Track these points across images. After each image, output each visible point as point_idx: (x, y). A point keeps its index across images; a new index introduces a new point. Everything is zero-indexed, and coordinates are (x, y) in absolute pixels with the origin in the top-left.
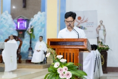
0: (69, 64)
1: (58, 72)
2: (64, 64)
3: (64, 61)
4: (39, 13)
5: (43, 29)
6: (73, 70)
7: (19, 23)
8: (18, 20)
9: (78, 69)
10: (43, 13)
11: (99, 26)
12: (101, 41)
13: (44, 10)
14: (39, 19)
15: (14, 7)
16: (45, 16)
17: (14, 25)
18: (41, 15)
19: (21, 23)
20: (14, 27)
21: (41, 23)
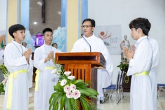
0: (78, 81)
1: (65, 90)
2: (73, 82)
3: (72, 78)
4: (59, 28)
5: (63, 46)
6: (82, 88)
7: (37, 39)
8: (37, 36)
9: (89, 87)
10: (63, 28)
11: (124, 42)
12: (125, 57)
13: (64, 25)
14: (59, 35)
15: (35, 23)
16: (66, 31)
17: (33, 42)
18: (61, 31)
19: (39, 39)
20: (32, 44)
21: (61, 39)
